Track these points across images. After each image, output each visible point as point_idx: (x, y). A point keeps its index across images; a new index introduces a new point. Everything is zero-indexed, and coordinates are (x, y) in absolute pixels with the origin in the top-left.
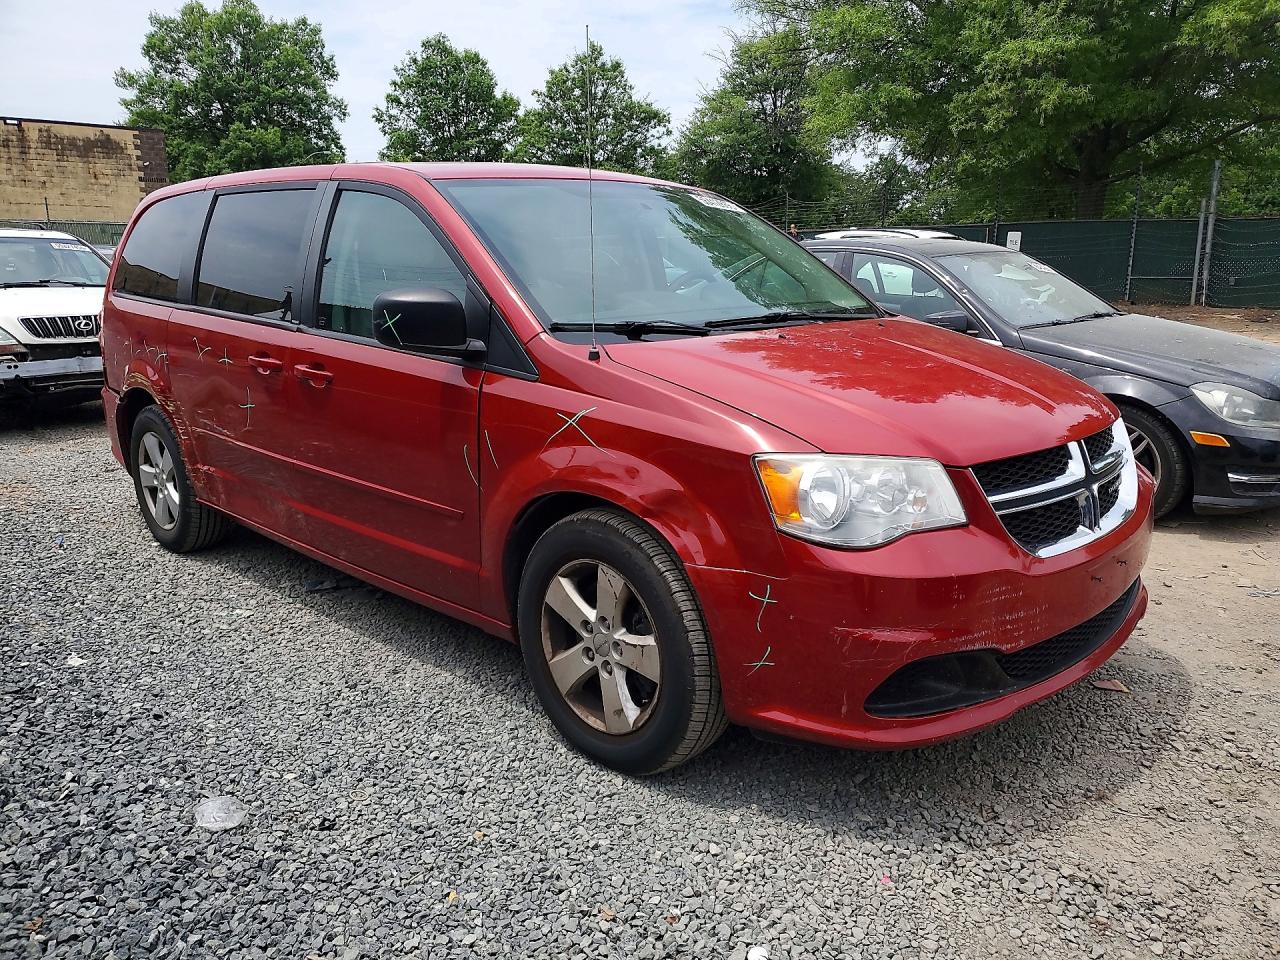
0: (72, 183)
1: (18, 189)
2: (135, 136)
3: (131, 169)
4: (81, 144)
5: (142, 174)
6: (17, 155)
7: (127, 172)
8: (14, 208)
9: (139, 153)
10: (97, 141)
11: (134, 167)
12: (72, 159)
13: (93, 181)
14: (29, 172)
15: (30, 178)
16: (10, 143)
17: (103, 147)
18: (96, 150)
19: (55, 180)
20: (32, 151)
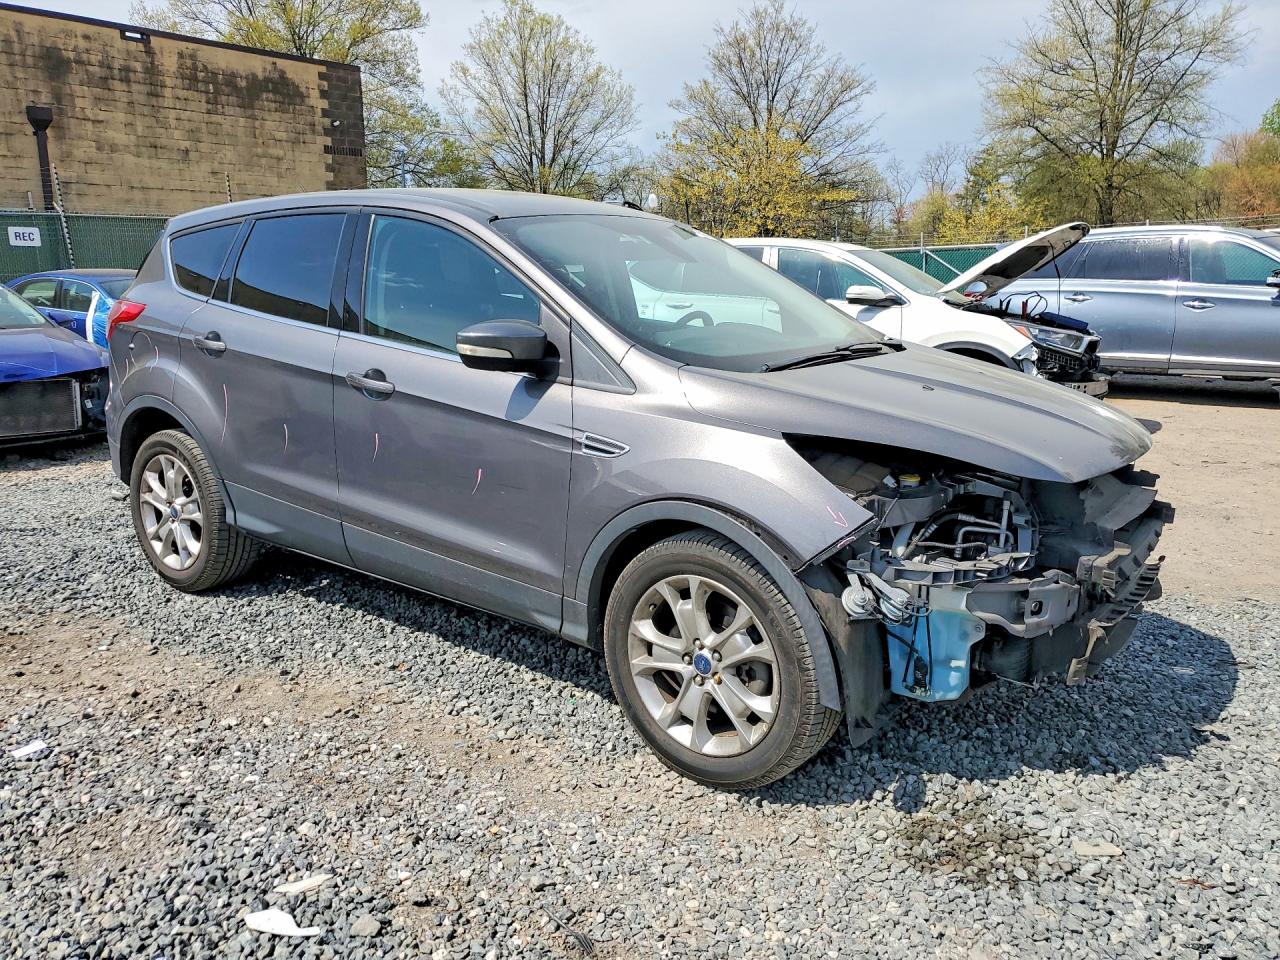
0: (229, 154)
1: (145, 161)
2: (321, 76)
3: (314, 132)
4: (243, 84)
5: (328, 141)
6: (142, 99)
7: (309, 137)
8: (138, 195)
9: (324, 104)
10: (267, 80)
11: (319, 128)
12: (229, 110)
13: (260, 150)
14: (162, 131)
15: (164, 141)
16: (131, 75)
17: (275, 91)
18: (264, 96)
19: (203, 147)
20: (168, 92)
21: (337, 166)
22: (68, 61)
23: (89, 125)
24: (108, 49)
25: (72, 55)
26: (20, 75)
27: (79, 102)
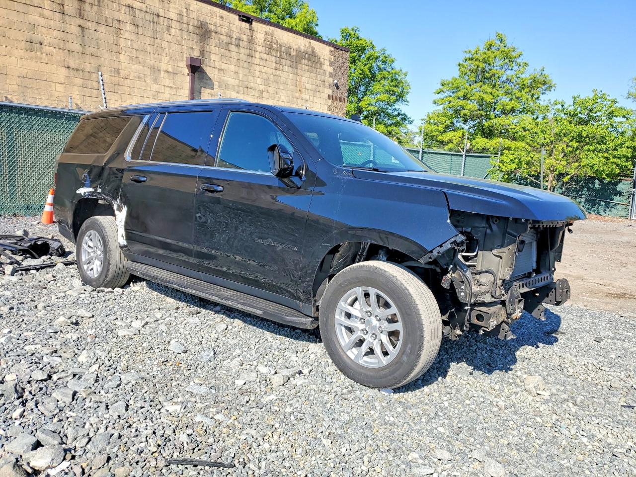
2: (331, 53)
3: (324, 86)
4: (294, 53)
5: (330, 92)
6: (244, 57)
7: (321, 89)
10: (306, 53)
11: (327, 84)
12: (286, 68)
13: (297, 95)
14: (252, 78)
15: (252, 85)
16: (241, 42)
17: (309, 60)
18: (303, 61)
19: (271, 90)
20: (257, 55)
21: (333, 108)
22: (210, 31)
23: (216, 71)
24: (231, 25)
25: (212, 27)
26: (185, 37)
27: (213, 57)
